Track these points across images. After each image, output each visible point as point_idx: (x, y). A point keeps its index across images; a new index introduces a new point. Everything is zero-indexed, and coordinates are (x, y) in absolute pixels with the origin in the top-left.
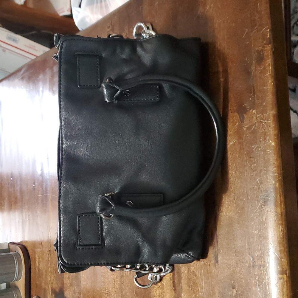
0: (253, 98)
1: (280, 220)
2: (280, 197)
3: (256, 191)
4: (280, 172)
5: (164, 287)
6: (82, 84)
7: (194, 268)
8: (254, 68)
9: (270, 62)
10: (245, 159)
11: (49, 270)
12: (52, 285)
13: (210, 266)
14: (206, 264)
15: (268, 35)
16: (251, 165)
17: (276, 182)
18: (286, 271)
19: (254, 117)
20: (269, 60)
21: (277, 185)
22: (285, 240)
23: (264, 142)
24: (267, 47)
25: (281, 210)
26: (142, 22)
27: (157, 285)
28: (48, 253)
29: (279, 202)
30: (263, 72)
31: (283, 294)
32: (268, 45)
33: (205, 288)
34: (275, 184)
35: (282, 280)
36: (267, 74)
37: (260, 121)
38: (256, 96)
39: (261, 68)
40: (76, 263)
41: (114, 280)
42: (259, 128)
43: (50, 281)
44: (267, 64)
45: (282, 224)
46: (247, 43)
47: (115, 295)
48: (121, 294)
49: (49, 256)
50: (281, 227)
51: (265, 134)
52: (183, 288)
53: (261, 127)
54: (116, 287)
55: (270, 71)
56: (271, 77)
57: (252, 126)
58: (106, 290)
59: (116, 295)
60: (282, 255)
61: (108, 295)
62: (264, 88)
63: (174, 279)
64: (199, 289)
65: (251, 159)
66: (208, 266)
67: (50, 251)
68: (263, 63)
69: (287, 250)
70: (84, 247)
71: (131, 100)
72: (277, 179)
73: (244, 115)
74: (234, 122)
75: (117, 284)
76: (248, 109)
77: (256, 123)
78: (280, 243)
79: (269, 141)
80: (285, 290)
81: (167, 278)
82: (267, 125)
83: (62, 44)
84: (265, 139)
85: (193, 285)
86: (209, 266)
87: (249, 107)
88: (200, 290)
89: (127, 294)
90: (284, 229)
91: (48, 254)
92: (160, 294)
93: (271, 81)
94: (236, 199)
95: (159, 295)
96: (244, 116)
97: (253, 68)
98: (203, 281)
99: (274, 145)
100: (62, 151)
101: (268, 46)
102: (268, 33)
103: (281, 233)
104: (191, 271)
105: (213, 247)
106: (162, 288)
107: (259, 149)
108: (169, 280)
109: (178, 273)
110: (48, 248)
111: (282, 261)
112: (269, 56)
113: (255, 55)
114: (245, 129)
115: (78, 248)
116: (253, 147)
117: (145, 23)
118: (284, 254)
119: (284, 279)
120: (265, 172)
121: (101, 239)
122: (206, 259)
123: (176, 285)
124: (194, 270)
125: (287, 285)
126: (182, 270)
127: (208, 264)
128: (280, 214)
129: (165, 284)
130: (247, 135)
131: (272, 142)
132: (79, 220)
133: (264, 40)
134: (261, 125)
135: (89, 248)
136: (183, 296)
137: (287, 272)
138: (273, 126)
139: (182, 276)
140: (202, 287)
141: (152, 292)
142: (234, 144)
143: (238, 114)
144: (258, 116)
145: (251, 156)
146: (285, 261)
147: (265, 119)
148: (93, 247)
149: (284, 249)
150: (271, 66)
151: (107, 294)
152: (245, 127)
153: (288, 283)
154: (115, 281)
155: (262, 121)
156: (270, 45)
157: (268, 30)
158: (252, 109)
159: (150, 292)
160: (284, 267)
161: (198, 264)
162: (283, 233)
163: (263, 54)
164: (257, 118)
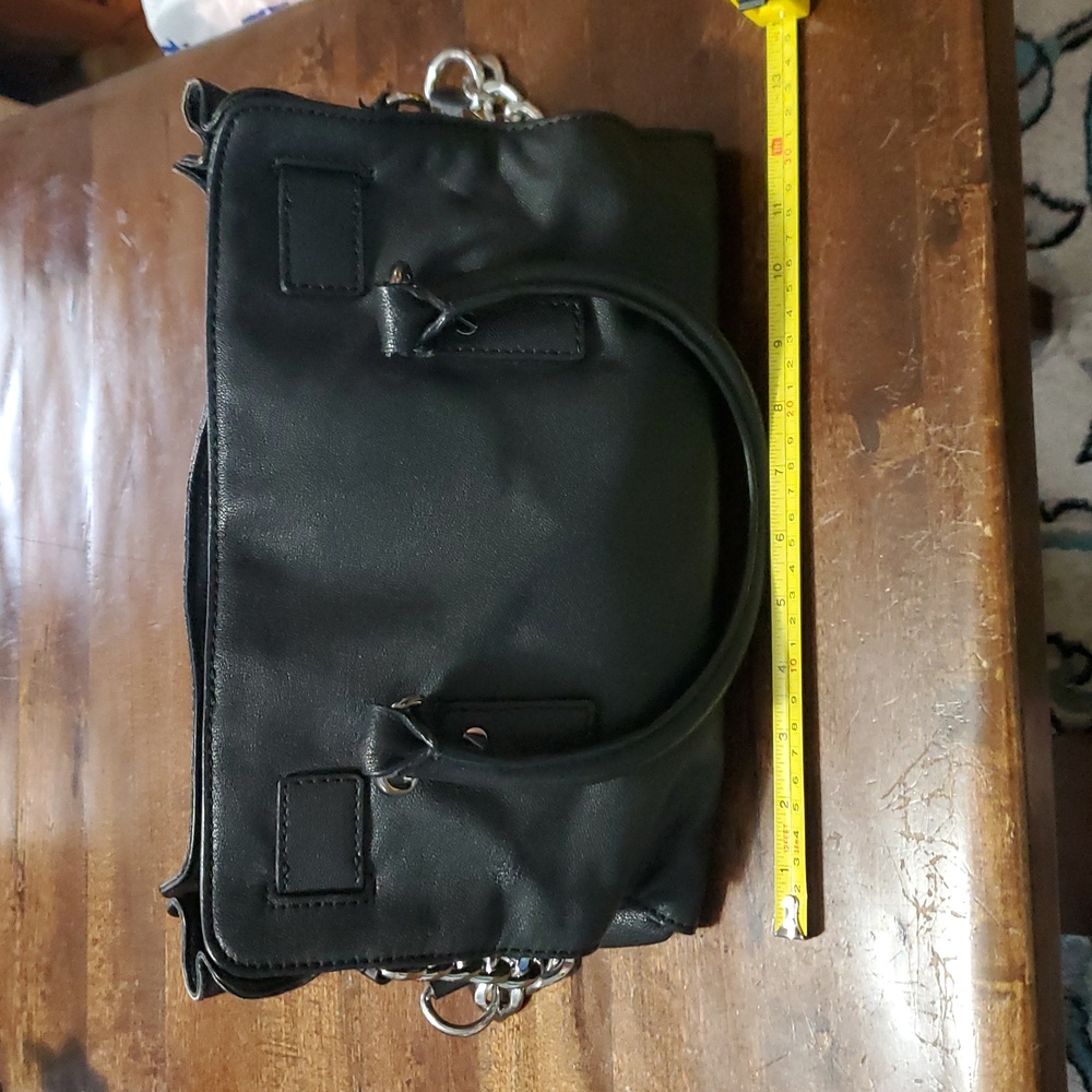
0: (914, 365)
1: (1005, 796)
2: (1008, 715)
3: (917, 693)
4: (1009, 630)
5: (535, 1026)
6: (297, 282)
7: (663, 958)
8: (922, 259)
9: (984, 246)
10: (878, 579)
11: (18, 969)
12: (29, 1027)
13: (730, 952)
14: (715, 944)
15: (980, 148)
16: (902, 600)
17: (994, 664)
18: (1023, 966)
19: (918, 435)
20: (979, 239)
21: (999, 674)
22: (1021, 861)
23: (953, 522)
24: (973, 191)
25: (1010, 760)
26: (461, 47)
27: (507, 1021)
28: (12, 902)
29: (1005, 734)
30: (958, 279)
31: (1012, 1048)
32: (979, 183)
33: (706, 1032)
34: (992, 671)
35: (1008, 998)
36: (972, 287)
37: (941, 449)
38: (925, 358)
39: (949, 261)
40: (270, 963)
41: (317, 1006)
42: (937, 474)
43: (21, 1011)
44: (974, 251)
45: (1011, 810)
46: (898, 169)
47: (320, 1059)
48: (350, 1058)
49: (19, 914)
50: (1008, 819)
51: (957, 495)
52: (616, 1029)
53: (944, 469)
54: (325, 1031)
55: (983, 275)
56: (985, 298)
57: (907, 464)
58: (283, 1044)
59: (324, 1061)
60: (1012, 914)
61: (290, 1059)
62: (959, 333)
63: (577, 1000)
64: (680, 1036)
65: (902, 578)
66: (722, 952)
67: (20, 895)
68: (957, 246)
69: (1025, 897)
70: (300, 901)
71: (484, 351)
72: (1000, 655)
73: (879, 423)
74: (838, 445)
75: (333, 1018)
76: (894, 402)
77: (922, 453)
78: (1002, 874)
79: (975, 521)
80: (1017, 1032)
81: (550, 995)
82: (966, 465)
83: (231, 123)
84: (958, 512)
85: (657, 1019)
86: (726, 951)
87: (897, 396)
88: (685, 1037)
89: (376, 1055)
90: (1019, 825)
91: (14, 909)
92: (518, 1056)
93: (986, 311)
94: (840, 718)
95: (514, 1057)
96: (877, 426)
97: (918, 259)
98: (701, 1007)
99: (991, 535)
100: (215, 534)
101: (976, 188)
102: (980, 142)
103: (1009, 840)
104: (653, 970)
105: (741, 887)
106: (527, 1032)
107: (935, 548)
108: (560, 1002)
109: (597, 977)
110: (12, 884)
111: (1008, 933)
112: (979, 223)
113: (924, 216)
114: (880, 473)
115: (277, 902)
116: (909, 537)
117: (475, 53)
118: (1016, 912)
119: (1014, 996)
120: (956, 626)
121: (365, 867)
122: (714, 928)
123: (588, 1024)
124: (664, 968)
125: (1024, 1016)
126: (614, 968)
127: (723, 943)
128: (1007, 772)
129: (539, 1019)
130: (890, 496)
131: (984, 525)
132: (283, 799)
133: (962, 163)
134: (944, 461)
135: (319, 904)
136: (615, 1060)
137: (1027, 972)
138: (989, 468)
139: (613, 989)
140: (696, 1025)
141: (486, 1047)
142: (836, 526)
143: (856, 418)
144: (931, 430)
145: (903, 569)
146: (1019, 934)
147: (961, 443)
148: (334, 900)
149: (1016, 894)
150: (987, 259)
151: (287, 1056)
152: (882, 465)
153: (1029, 1008)
154: (320, 1010)
155: (949, 449)
156: (984, 186)
157: (980, 132)
158: (910, 403)
159: (476, 1048)
160: (1016, 956)
161: (680, 944)
162: (1013, 840)
163: (959, 216)
164: (928, 437)
